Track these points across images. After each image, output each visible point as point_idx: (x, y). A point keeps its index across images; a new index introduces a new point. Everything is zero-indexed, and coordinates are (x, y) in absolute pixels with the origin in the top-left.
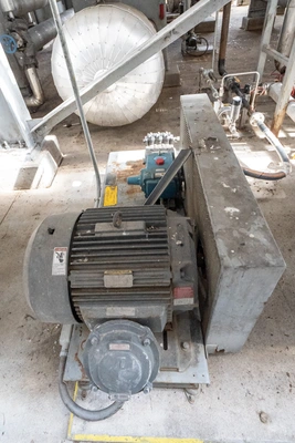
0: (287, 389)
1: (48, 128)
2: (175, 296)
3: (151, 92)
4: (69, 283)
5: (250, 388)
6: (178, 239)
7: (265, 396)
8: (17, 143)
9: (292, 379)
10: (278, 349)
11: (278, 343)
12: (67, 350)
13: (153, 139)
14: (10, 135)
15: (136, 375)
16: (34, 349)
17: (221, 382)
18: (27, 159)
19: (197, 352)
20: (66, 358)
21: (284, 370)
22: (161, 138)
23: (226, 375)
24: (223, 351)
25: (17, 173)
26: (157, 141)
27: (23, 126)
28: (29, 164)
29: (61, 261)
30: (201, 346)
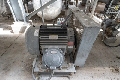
0: (95, 77)
1: (30, 17)
2: (68, 45)
3: (59, 11)
4: (39, 38)
5: (85, 76)
6: (70, 30)
7: (89, 78)
8: (21, 20)
9: (96, 74)
10: (92, 68)
11: (92, 67)
12: (35, 66)
13: (60, 19)
14: (19, 18)
15: (58, 61)
16: (24, 69)
17: (78, 75)
18: (24, 24)
19: (72, 65)
20: (34, 68)
21: (94, 72)
22: (62, 19)
23: (79, 74)
24: (79, 66)
25: (21, 28)
26: (61, 20)
27: (24, 15)
28: (24, 26)
29: (37, 32)
30: (73, 64)
